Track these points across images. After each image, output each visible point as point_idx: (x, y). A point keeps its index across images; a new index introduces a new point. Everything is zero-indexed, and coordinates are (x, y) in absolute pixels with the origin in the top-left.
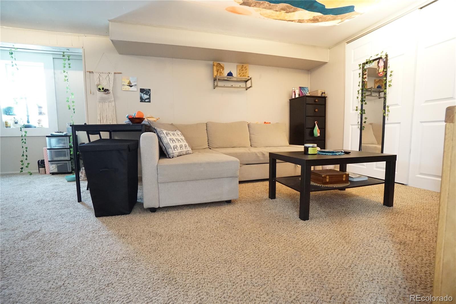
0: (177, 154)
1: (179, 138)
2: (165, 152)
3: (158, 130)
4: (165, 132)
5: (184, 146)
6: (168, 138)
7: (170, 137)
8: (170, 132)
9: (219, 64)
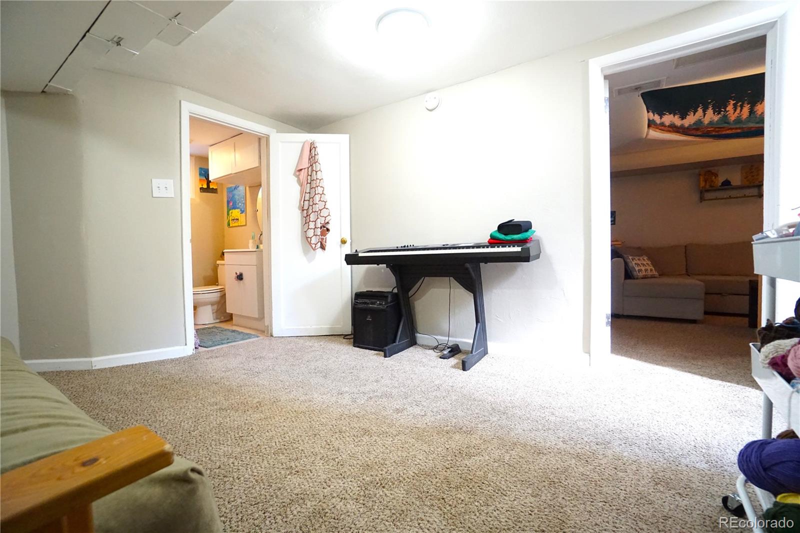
0: (642, 276)
1: (645, 263)
2: (630, 274)
3: (625, 256)
4: (630, 258)
5: (649, 270)
6: (633, 263)
7: (635, 262)
8: (635, 257)
9: (709, 171)
